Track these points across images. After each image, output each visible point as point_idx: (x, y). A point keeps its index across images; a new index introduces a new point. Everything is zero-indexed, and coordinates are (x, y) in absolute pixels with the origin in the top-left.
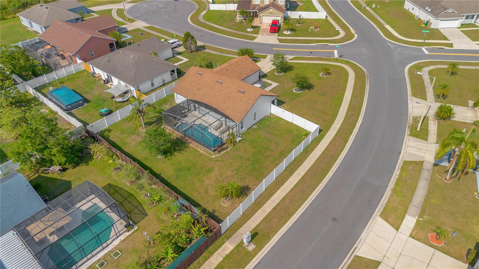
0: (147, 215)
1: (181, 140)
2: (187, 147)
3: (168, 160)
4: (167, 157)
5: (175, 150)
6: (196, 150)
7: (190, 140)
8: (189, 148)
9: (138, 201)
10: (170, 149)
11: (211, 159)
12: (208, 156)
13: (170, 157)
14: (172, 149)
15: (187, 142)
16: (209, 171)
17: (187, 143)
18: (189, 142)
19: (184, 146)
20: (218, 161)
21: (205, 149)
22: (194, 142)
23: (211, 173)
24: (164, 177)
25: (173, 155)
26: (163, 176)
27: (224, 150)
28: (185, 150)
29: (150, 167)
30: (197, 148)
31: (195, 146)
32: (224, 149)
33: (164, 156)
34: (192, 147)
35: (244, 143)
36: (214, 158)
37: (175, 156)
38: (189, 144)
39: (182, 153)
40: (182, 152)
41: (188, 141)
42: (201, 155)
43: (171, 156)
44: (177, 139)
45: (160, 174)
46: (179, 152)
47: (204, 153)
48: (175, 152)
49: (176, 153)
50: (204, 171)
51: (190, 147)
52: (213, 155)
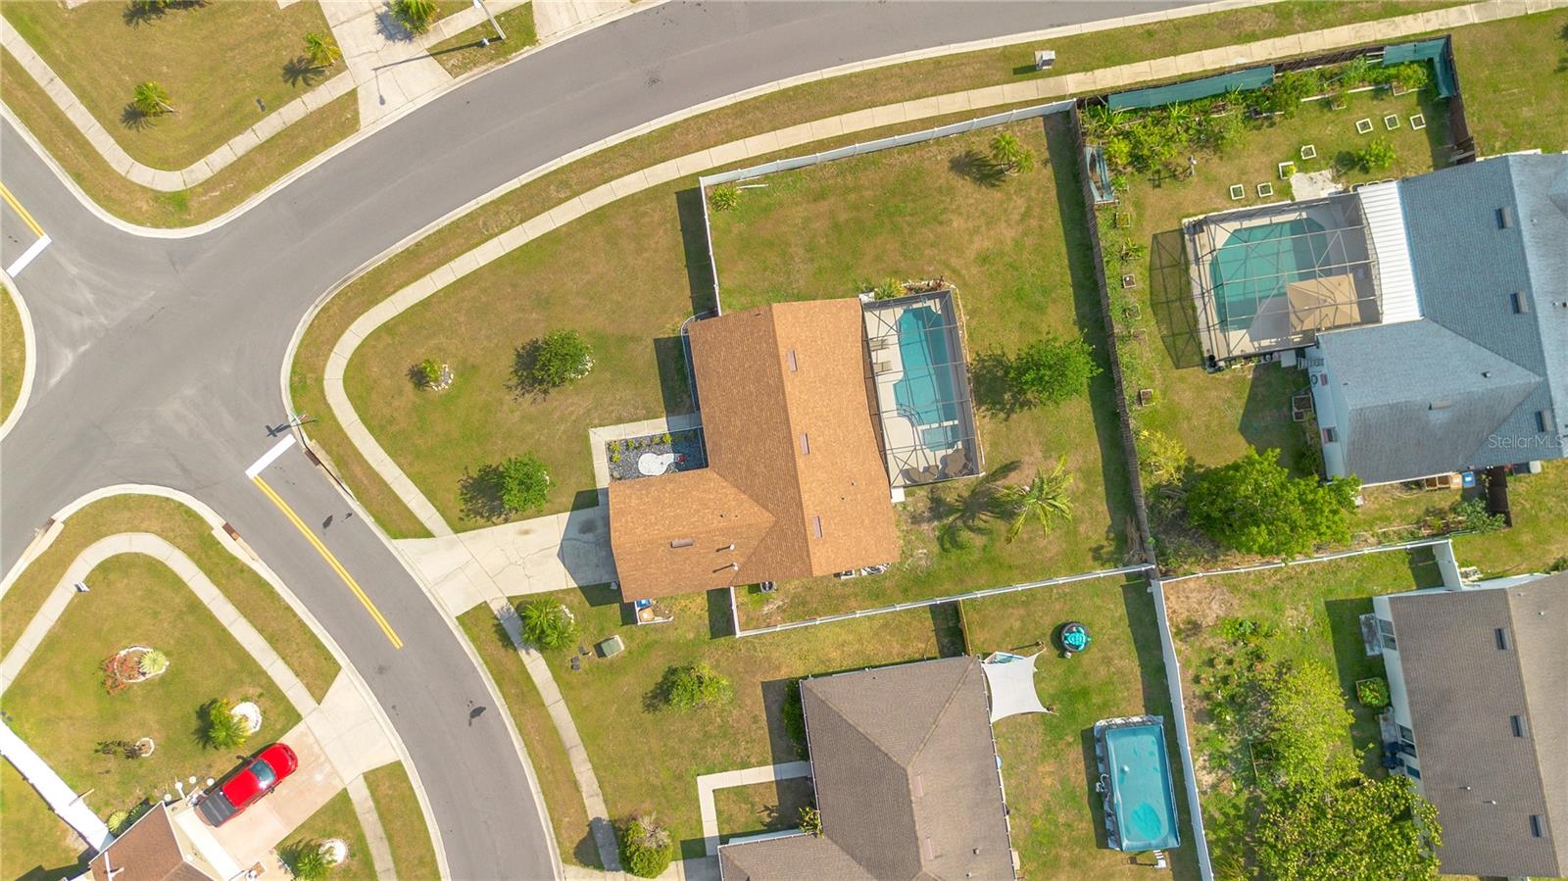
0: (1155, 237)
2: (980, 361)
5: (1008, 369)
8: (980, 354)
9: (1151, 281)
12: (961, 298)
14: (1011, 378)
15: (970, 374)
16: (988, 257)
17: (972, 371)
18: (969, 369)
19: (984, 366)
23: (988, 249)
28: (989, 354)
30: (965, 336)
34: (970, 350)
37: (1018, 350)
38: (973, 364)
39: (1002, 350)
40: (999, 352)
41: (967, 373)
46: (1004, 355)
48: (1011, 363)
49: (1013, 358)
50: (995, 265)
51: (974, 355)
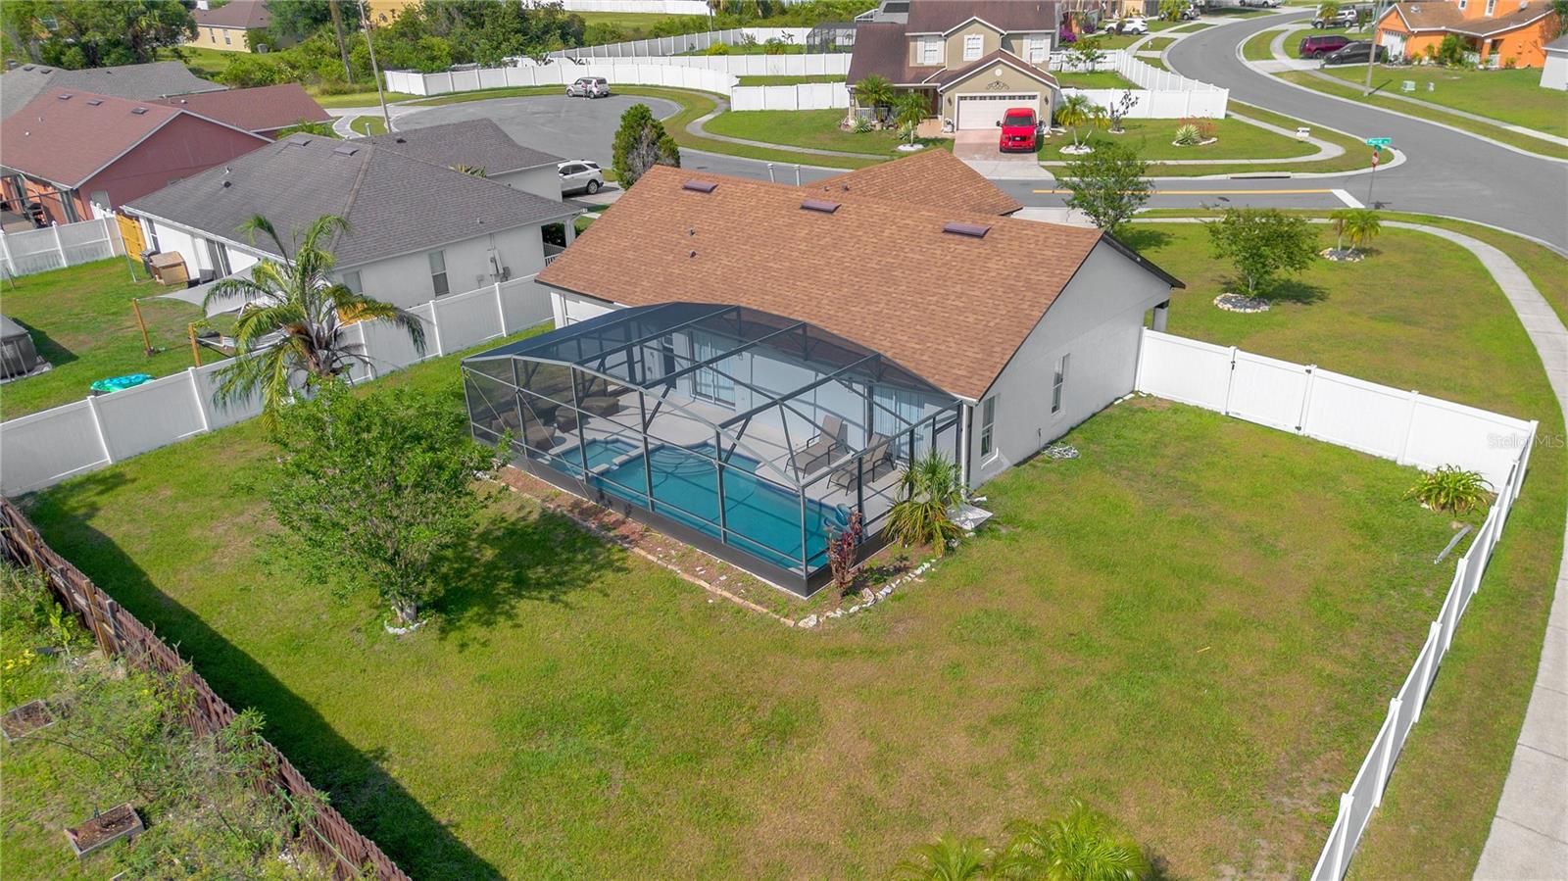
1: (572, 528)
2: (609, 564)
3: (463, 646)
4: (460, 628)
5: (521, 584)
6: (675, 582)
7: (634, 526)
8: (619, 570)
10: (487, 577)
11: (789, 642)
12: (762, 616)
13: (477, 631)
14: (501, 579)
15: (612, 534)
16: (782, 732)
17: (612, 540)
18: (624, 538)
19: (586, 561)
20: (843, 653)
21: (741, 577)
22: (658, 535)
23: (802, 749)
24: (404, 783)
25: (501, 619)
26: (394, 775)
27: (877, 581)
28: (597, 584)
29: (310, 700)
30: (686, 571)
31: (667, 557)
32: (882, 576)
33: (433, 620)
34: (649, 565)
35: (1015, 539)
36: (815, 634)
37: (519, 626)
38: (624, 550)
39: (566, 605)
40: (572, 597)
41: (622, 530)
42: (712, 613)
43: (488, 623)
44: (549, 519)
45: (380, 754)
46: (553, 599)
47: (736, 599)
48: (521, 596)
49: (524, 606)
50: (744, 728)
51: (629, 564)
52: (803, 611)
